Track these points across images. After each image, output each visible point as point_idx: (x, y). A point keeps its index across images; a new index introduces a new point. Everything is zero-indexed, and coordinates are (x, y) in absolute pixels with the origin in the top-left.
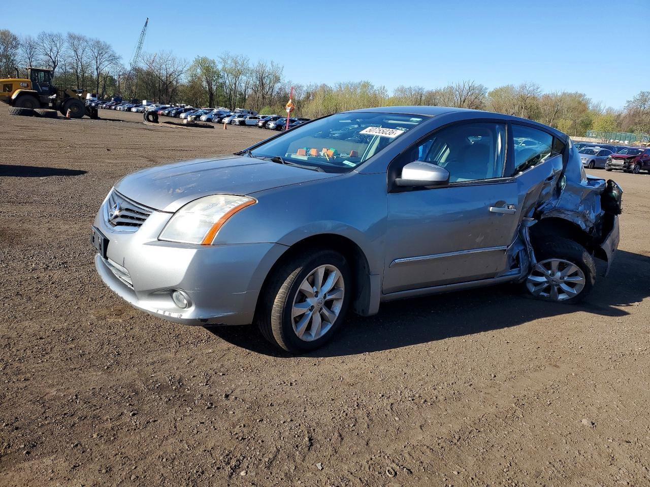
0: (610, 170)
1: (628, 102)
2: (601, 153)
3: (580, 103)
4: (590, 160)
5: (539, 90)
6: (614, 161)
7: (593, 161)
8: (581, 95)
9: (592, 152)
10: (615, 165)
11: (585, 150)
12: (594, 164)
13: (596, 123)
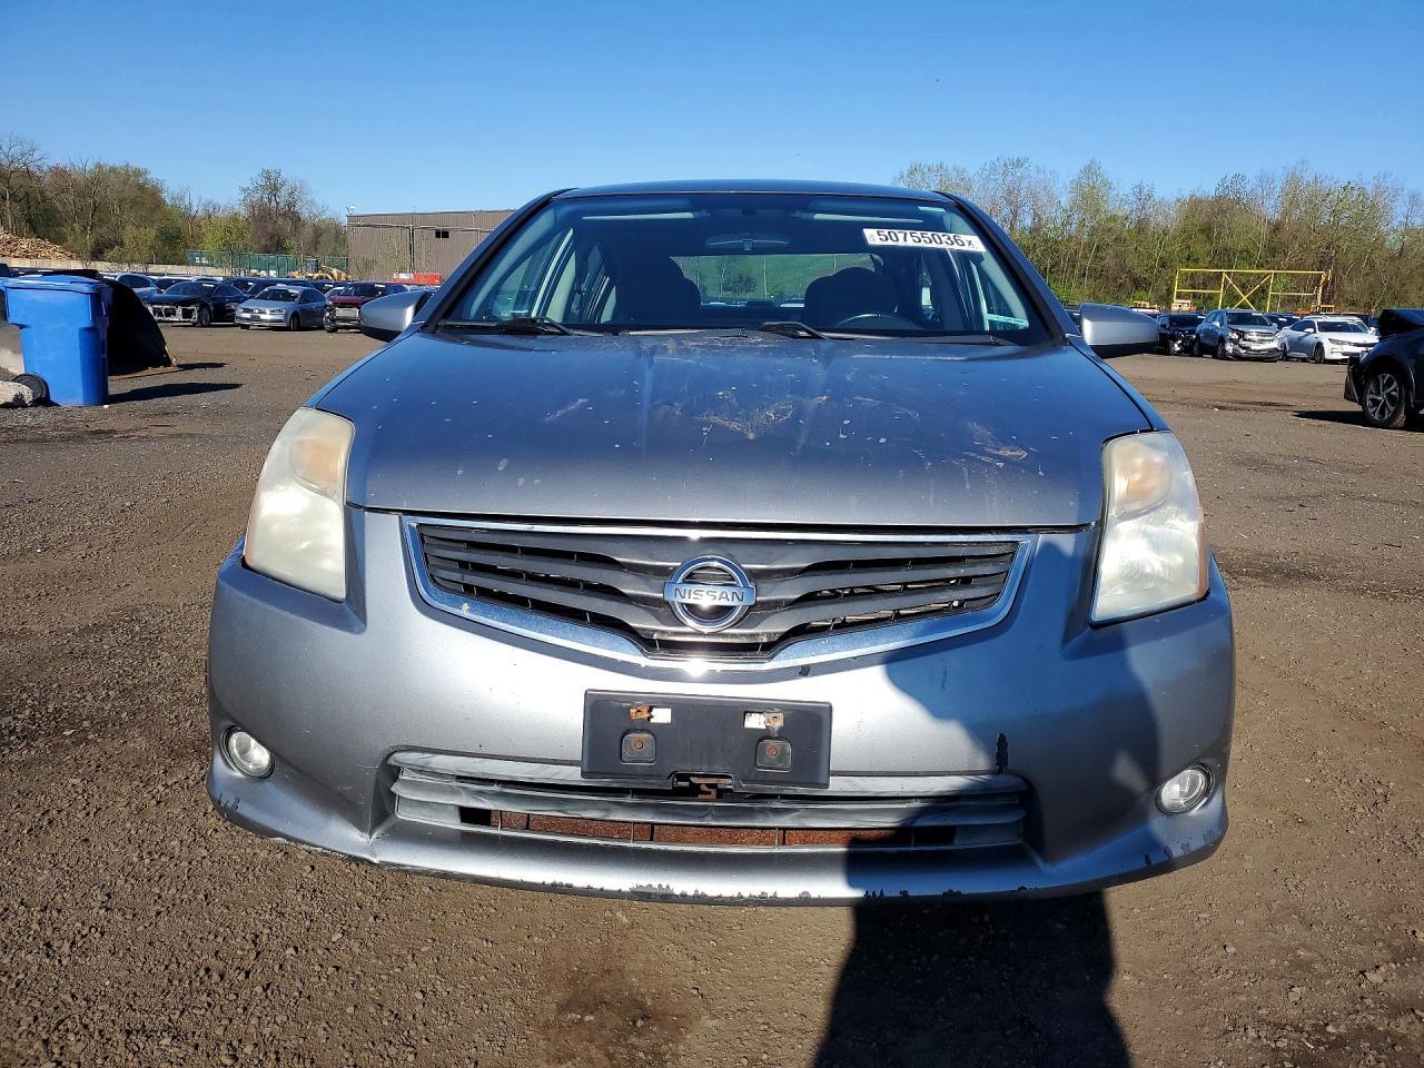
0: (334, 330)
1: (245, 190)
2: (306, 297)
3: (141, 188)
4: (290, 313)
5: (36, 155)
6: (340, 312)
7: (295, 315)
8: (138, 173)
9: (286, 296)
10: (344, 320)
11: (270, 290)
12: (299, 321)
13: (210, 236)
